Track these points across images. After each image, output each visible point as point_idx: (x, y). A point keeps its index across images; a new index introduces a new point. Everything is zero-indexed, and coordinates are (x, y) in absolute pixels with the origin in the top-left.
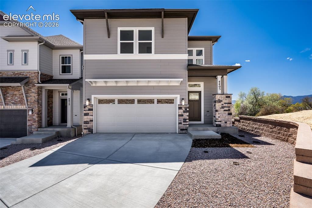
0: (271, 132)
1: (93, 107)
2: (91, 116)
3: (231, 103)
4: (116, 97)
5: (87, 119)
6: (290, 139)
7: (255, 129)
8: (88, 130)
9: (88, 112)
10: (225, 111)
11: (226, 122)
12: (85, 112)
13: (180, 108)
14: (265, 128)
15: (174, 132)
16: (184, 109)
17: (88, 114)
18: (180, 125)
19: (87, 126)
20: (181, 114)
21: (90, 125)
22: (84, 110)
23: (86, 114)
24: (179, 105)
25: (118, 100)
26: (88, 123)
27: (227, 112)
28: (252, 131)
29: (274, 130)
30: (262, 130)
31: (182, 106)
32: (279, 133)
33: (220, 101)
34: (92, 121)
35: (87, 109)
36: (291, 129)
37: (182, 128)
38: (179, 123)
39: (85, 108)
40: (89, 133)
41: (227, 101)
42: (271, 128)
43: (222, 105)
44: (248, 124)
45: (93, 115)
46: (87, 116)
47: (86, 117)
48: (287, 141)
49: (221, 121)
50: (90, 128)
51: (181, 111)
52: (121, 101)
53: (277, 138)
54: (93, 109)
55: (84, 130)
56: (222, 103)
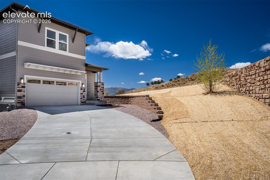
0: (121, 102)
1: (25, 85)
2: (24, 92)
3: (104, 88)
4: (42, 78)
5: (20, 95)
6: (129, 102)
7: (112, 101)
8: (21, 104)
9: (21, 89)
10: (101, 91)
11: (102, 98)
12: (18, 89)
13: (81, 89)
14: (118, 100)
15: (77, 104)
16: (83, 90)
17: (21, 90)
18: (81, 100)
19: (20, 100)
20: (82, 93)
21: (23, 99)
22: (18, 87)
23: (19, 91)
24: (81, 87)
25: (43, 81)
26: (21, 98)
27: (102, 92)
28: (110, 103)
29: (122, 100)
30: (116, 101)
31: (82, 88)
32: (124, 101)
33: (100, 86)
34: (24, 96)
35: (20, 86)
36: (129, 99)
37: (82, 101)
38: (81, 98)
39: (18, 85)
40: (22, 106)
41: (102, 87)
42: (121, 100)
43: (100, 88)
44: (108, 99)
45: (25, 92)
46: (21, 92)
47: (19, 93)
48: (128, 104)
49: (99, 97)
50: (22, 102)
51: (82, 91)
52: (45, 82)
53: (123, 104)
54: (25, 86)
55: (18, 104)
56: (100, 87)
